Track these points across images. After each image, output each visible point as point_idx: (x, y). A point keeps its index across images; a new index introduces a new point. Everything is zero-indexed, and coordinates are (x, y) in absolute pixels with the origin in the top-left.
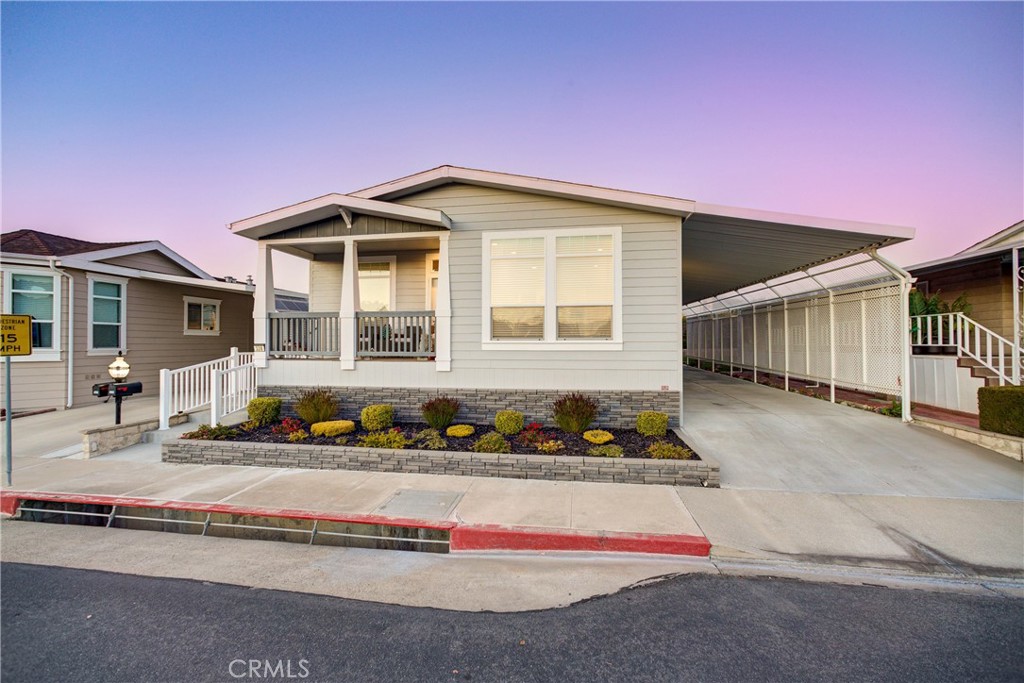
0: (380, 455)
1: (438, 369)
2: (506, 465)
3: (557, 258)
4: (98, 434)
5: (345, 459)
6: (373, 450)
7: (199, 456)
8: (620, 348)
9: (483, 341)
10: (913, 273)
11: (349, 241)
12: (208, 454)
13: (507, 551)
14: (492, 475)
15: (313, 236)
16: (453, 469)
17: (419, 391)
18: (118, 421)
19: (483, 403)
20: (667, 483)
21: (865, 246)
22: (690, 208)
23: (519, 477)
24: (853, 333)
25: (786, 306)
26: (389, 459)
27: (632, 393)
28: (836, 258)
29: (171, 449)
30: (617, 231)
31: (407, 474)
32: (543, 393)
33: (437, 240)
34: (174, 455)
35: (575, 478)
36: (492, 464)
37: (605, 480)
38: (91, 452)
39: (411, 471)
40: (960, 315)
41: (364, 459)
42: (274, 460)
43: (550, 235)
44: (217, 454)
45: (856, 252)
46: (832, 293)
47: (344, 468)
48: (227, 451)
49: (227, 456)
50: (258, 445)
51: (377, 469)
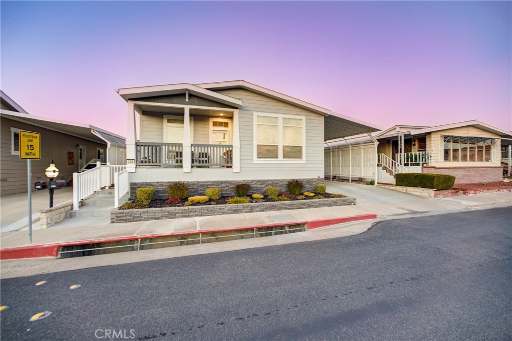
0: (243, 206)
1: (234, 172)
2: (294, 205)
3: (283, 126)
4: (50, 213)
5: (226, 210)
6: (239, 204)
7: (139, 217)
8: (305, 162)
9: (254, 159)
10: (378, 140)
11: (187, 108)
12: (145, 216)
13: (326, 226)
14: (289, 209)
15: (166, 103)
16: (274, 208)
17: (226, 182)
18: (51, 206)
19: (255, 186)
20: (342, 205)
21: (367, 131)
22: (329, 113)
23: (298, 208)
24: (347, 160)
25: (331, 150)
26: (247, 207)
27: (310, 179)
28: (356, 134)
29: (117, 215)
30: (304, 118)
31: (256, 213)
32: (279, 180)
33: (232, 113)
34: (119, 218)
35: (317, 207)
36: (289, 205)
37: (326, 206)
38: (47, 224)
39: (257, 211)
40: (383, 154)
41: (235, 209)
42: (188, 214)
43: (281, 117)
44: (152, 215)
45: (364, 133)
46: (350, 146)
47: (226, 214)
48: (158, 213)
49: (157, 215)
50: (177, 208)
51: (241, 212)
